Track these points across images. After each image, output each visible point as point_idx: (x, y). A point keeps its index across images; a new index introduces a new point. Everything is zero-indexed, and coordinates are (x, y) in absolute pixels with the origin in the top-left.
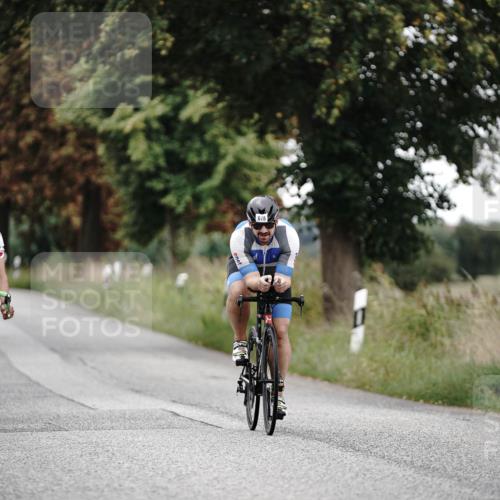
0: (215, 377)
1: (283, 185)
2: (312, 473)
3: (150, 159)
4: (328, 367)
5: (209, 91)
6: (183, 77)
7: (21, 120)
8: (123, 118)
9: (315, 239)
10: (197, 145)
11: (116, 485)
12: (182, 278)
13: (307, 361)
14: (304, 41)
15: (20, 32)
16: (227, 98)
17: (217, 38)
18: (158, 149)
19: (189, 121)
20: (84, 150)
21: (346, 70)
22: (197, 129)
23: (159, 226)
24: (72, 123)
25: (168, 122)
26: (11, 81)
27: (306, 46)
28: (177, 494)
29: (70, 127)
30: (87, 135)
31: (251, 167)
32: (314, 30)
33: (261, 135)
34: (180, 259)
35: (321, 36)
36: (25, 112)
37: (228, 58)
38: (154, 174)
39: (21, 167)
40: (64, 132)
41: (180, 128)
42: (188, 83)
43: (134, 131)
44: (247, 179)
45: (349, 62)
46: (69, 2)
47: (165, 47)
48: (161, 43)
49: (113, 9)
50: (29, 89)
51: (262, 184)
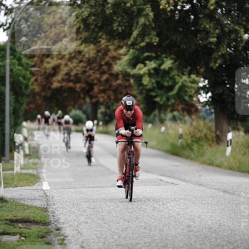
0: (176, 166)
1: (200, 94)
2: (213, 202)
3: (151, 84)
4: (218, 162)
5: (172, 59)
6: (162, 53)
7: (101, 70)
8: (140, 69)
9: (212, 113)
10: (168, 79)
11: (140, 207)
12: (163, 129)
13: (210, 160)
14: (207, 39)
15: (101, 37)
16: (179, 61)
17: (174, 39)
18: (153, 81)
19: (164, 70)
20: (125, 82)
21: (222, 50)
22: (167, 72)
23: (154, 109)
24: (121, 71)
25: (157, 70)
26: (97, 56)
27: (208, 41)
28: (163, 210)
29: (120, 73)
30: (126, 76)
31: (188, 87)
32: (211, 35)
34: (162, 121)
35: (213, 38)
36: (103, 67)
37: (179, 46)
39: (102, 88)
40: (118, 75)
41: (161, 72)
42: (164, 56)
43: (144, 74)
44: (186, 91)
45: (223, 46)
46: (119, 25)
47: (156, 42)
48: (154, 40)
49: (136, 29)
50: (104, 59)
51: (192, 94)
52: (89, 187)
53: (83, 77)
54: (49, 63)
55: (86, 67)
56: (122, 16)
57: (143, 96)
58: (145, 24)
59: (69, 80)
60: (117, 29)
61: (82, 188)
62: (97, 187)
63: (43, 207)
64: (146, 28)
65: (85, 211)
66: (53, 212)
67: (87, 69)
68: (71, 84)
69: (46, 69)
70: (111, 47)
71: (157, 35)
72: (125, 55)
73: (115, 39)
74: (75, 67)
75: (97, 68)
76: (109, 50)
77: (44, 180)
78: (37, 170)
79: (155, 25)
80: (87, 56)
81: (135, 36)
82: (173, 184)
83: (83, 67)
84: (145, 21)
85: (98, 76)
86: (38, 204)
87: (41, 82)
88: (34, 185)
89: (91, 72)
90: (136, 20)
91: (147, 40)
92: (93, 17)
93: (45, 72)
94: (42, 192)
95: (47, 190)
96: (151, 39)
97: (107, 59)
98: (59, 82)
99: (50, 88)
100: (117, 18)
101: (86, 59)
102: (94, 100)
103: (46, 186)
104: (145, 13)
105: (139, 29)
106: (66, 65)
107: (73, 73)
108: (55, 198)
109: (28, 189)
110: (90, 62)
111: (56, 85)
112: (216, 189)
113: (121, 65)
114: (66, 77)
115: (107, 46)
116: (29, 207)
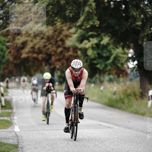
0: (111, 115)
1: (129, 62)
2: (138, 140)
3: (93, 55)
4: (142, 111)
5: (109, 36)
6: (102, 33)
7: (57, 45)
8: (86, 44)
9: (138, 76)
10: (105, 51)
12: (102, 88)
13: (136, 110)
14: (135, 23)
15: (56, 21)
16: (114, 38)
17: (110, 22)
18: (95, 52)
19: (103, 45)
20: (74, 53)
21: (146, 31)
22: (105, 47)
23: (95, 73)
24: (72, 46)
25: (98, 45)
26: (54, 34)
27: (135, 25)
28: (101, 146)
29: (70, 46)
30: (75, 49)
31: (120, 57)
32: (137, 20)
33: (123, 48)
34: (101, 82)
35: (139, 22)
36: (58, 42)
37: (113, 27)
38: (94, 59)
39: (57, 58)
40: (69, 48)
41: (101, 46)
42: (103, 34)
43: (89, 48)
44: (119, 60)
45: (147, 28)
46: (70, 12)
47: (97, 24)
48: (96, 23)
49: (82, 15)
50: (59, 36)
51: (123, 62)
52: (48, 130)
53: (44, 50)
54: (19, 39)
55: (46, 43)
56: (73, 6)
57: (88, 63)
58: (89, 12)
59: (34, 52)
60: (69, 15)
61: (43, 130)
62: (54, 130)
63: (15, 144)
64: (90, 14)
65: (45, 147)
66: (22, 148)
67: (47, 44)
68: (35, 55)
69: (17, 44)
70: (65, 28)
71: (98, 20)
72: (75, 33)
73: (67, 22)
74: (38, 43)
75: (54, 43)
76: (63, 30)
77: (16, 125)
78: (10, 117)
79: (96, 12)
80: (47, 34)
81: (82, 20)
82: (109, 127)
83: (44, 42)
84: (89, 10)
85: (55, 49)
86: (11, 142)
87: (14, 53)
88: (8, 128)
89: (50, 46)
90: (82, 8)
91: (91, 23)
92: (51, 6)
93: (16, 46)
94: (14, 133)
95: (18, 132)
96: (94, 22)
97: (61, 36)
98: (26, 53)
99: (20, 58)
100: (69, 7)
101: (46, 36)
102: (52, 67)
103: (17, 129)
104: (89, 3)
105: (85, 15)
106: (32, 41)
107: (37, 47)
108: (24, 138)
109: (4, 131)
110: (48, 39)
111: (24, 55)
112: (140, 131)
113: (71, 41)
114: (31, 50)
115: (61, 27)
116: (4, 144)
